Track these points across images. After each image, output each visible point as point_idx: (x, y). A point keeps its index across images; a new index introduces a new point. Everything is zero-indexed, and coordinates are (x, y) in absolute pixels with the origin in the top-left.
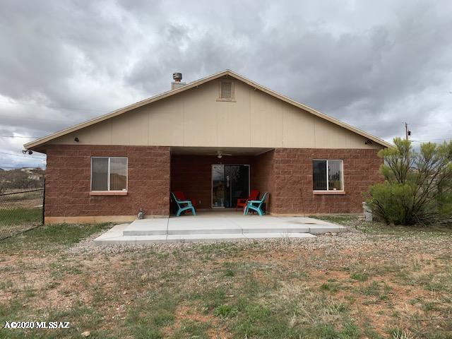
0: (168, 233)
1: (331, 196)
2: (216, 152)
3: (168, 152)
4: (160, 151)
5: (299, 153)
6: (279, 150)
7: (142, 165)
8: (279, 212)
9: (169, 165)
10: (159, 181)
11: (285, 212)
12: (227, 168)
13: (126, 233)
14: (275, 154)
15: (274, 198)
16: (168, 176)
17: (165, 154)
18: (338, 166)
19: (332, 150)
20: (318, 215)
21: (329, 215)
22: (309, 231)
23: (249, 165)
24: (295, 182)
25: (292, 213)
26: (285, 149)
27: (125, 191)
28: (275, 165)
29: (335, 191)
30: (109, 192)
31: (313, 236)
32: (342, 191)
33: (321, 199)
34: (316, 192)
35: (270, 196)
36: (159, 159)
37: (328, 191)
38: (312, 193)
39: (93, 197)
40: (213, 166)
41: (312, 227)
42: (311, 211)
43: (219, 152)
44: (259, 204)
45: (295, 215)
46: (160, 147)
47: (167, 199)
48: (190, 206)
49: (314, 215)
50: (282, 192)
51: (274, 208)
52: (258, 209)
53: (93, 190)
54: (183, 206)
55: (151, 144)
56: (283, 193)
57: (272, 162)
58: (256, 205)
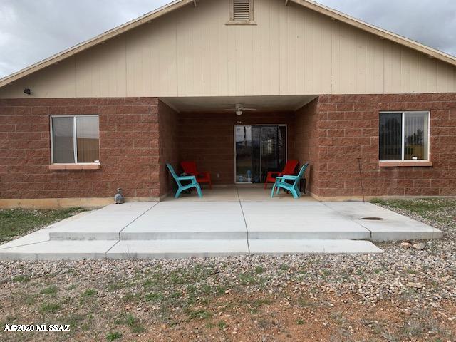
0: (120, 236)
1: (408, 170)
2: (234, 106)
3: (155, 106)
4: (144, 105)
5: (357, 102)
6: (325, 99)
7: (119, 126)
8: (324, 194)
9: (157, 125)
10: (144, 149)
11: (333, 193)
12: (256, 129)
13: (54, 236)
14: (319, 105)
15: (317, 172)
16: (155, 142)
17: (150, 109)
18: (421, 121)
19: (413, 95)
20: (386, 198)
21: (403, 198)
22: (370, 238)
23: (286, 125)
24: (350, 148)
25: (344, 195)
26: (334, 97)
27: (97, 163)
28: (319, 122)
29: (414, 161)
30: (76, 165)
31: (377, 249)
32: (426, 161)
33: (391, 174)
34: (383, 162)
35: (311, 168)
36: (143, 117)
37: (403, 161)
38: (377, 165)
39: (54, 173)
40: (237, 127)
41: (375, 227)
42: (374, 192)
43: (237, 106)
44: (294, 180)
45: (349, 198)
46: (143, 99)
47: (156, 174)
48: (194, 184)
49: (379, 197)
50: (328, 164)
51: (316, 187)
52: (292, 189)
53: (54, 162)
54: (185, 183)
55: (131, 94)
56: (331, 165)
57: (315, 118)
58: (290, 182)
